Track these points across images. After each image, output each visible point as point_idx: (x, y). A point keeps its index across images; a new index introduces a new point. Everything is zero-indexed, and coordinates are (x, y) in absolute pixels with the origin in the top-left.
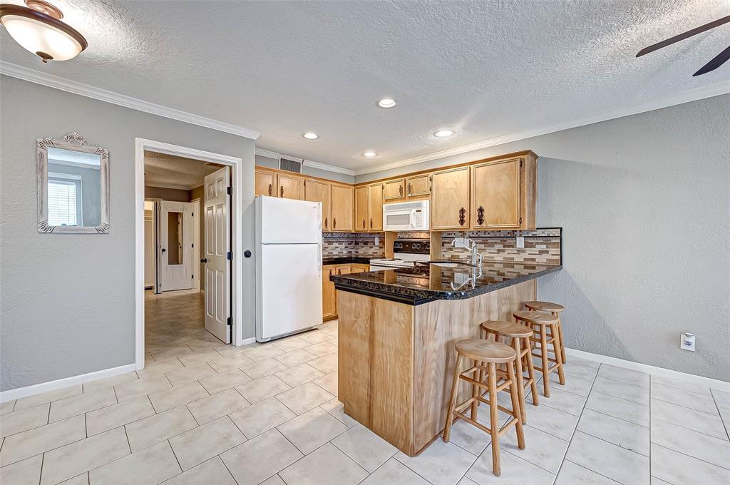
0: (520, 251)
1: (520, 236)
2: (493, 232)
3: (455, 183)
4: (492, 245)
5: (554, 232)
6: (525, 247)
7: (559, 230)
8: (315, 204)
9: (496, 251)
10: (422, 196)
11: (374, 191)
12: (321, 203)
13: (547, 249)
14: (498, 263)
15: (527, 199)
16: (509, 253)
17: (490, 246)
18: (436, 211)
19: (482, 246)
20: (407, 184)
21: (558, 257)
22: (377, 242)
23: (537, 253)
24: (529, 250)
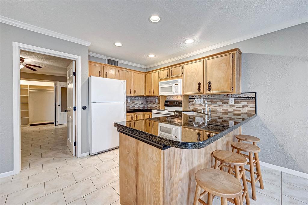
0: (231, 106)
1: (232, 97)
2: (216, 95)
3: (196, 69)
4: (215, 102)
5: (252, 95)
6: (234, 104)
7: (255, 94)
8: (122, 81)
9: (218, 106)
10: (178, 77)
11: (154, 75)
12: (126, 81)
13: (247, 105)
14: (219, 112)
15: (236, 76)
16: (225, 107)
17: (214, 103)
18: (186, 85)
19: (210, 103)
20: (171, 71)
21: (254, 109)
22: (157, 101)
23: (242, 107)
24: (237, 105)
